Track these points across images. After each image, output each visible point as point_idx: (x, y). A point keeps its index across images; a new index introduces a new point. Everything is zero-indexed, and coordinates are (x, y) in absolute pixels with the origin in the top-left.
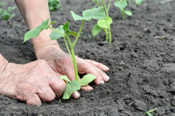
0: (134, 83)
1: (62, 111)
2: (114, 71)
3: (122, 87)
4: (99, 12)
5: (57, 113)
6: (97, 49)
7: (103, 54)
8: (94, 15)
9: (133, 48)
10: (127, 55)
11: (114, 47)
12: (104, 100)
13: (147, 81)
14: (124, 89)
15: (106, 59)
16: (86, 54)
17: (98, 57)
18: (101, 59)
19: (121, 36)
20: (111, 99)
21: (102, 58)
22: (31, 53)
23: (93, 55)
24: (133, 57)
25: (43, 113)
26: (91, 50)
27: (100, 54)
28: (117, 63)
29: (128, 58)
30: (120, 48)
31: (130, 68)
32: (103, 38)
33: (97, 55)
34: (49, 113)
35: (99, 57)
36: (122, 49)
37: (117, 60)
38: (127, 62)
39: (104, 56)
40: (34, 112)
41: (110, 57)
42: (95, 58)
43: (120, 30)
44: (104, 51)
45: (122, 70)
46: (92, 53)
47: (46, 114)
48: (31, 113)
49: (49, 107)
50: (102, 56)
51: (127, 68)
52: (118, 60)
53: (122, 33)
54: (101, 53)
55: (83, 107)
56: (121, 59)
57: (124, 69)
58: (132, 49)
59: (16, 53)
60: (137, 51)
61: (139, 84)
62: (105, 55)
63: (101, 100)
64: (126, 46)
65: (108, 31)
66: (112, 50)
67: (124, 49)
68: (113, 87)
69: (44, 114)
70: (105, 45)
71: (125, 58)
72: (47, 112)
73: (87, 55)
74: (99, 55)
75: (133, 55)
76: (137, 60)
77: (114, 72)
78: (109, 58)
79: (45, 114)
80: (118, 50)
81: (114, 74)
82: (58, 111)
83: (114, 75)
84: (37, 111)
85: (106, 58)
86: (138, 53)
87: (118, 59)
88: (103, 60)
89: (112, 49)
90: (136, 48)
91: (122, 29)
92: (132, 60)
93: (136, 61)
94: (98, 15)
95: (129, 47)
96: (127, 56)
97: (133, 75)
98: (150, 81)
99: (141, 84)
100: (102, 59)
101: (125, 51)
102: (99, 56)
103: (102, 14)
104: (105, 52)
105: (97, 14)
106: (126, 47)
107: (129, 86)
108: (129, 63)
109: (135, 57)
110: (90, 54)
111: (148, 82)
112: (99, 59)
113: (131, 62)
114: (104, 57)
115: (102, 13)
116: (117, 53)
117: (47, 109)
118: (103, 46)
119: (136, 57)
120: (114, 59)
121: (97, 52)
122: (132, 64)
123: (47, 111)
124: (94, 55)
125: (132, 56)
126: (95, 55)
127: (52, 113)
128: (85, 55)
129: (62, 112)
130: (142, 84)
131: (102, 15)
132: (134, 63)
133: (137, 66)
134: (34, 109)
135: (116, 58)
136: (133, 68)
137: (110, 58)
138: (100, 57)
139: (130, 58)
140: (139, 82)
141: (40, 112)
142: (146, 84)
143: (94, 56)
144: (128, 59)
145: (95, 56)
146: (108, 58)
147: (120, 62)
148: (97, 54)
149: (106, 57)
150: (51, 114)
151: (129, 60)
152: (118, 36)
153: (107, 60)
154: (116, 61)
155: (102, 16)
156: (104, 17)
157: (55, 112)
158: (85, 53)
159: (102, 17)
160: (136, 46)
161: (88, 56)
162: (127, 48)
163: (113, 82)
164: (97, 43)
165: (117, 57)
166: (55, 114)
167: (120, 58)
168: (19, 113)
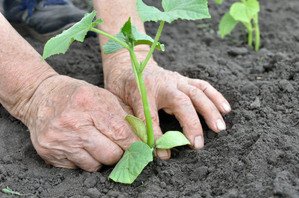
0: (260, 160)
3: (233, 165)
4: (195, 3)
8: (184, 9)
9: (286, 70)
10: (272, 86)
11: (255, 64)
13: (287, 161)
14: (236, 171)
19: (280, 36)
22: (93, 65)
24: (284, 91)
29: (271, 92)
30: (264, 67)
31: (268, 117)
36: (267, 70)
38: (269, 100)
41: (236, 88)
43: (283, 21)
44: (231, 70)
45: (250, 121)
51: (263, 117)
52: (251, 96)
53: (285, 30)
56: (258, 92)
57: (255, 119)
58: (285, 72)
59: (64, 65)
60: (294, 78)
61: (269, 163)
64: (276, 65)
65: (253, 25)
67: (271, 70)
70: (240, 57)
71: (266, 93)
73: (202, 76)
75: (283, 87)
76: (290, 98)
80: (258, 72)
86: (296, 83)
87: (251, 94)
89: (250, 67)
90: (293, 72)
91: (288, 20)
92: (280, 97)
93: (288, 99)
94: (192, 10)
95: (281, 67)
96: (269, 88)
97: (264, 141)
98: (294, 161)
99: (273, 165)
101: (271, 76)
103: (201, 7)
105: (192, 6)
106: (275, 67)
107: (249, 165)
108: (273, 102)
109: (286, 92)
111: (289, 162)
113: (276, 102)
115: (202, 5)
118: (235, 59)
119: (289, 90)
120: (242, 92)
122: (279, 107)
125: (281, 89)
130: (276, 164)
131: (201, 9)
132: (283, 103)
133: (287, 111)
135: (247, 90)
136: (278, 117)
139: (276, 93)
140: (272, 159)
142: (284, 167)
144: (272, 94)
147: (254, 100)
151: (274, 98)
154: (247, 96)
155: (202, 13)
156: (205, 14)
159: (200, 14)
160: (295, 66)
162: (277, 68)
163: (221, 150)
165: (250, 89)
167: (254, 91)
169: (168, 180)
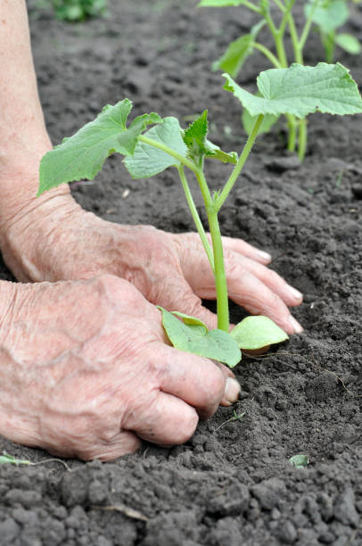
1: (192, 482)
2: (346, 291)
4: (331, 86)
5: (175, 490)
6: (269, 191)
7: (298, 216)
11: (328, 185)
12: (329, 412)
15: (313, 237)
16: (237, 213)
17: (279, 228)
18: (292, 234)
19: (336, 134)
20: (355, 411)
21: (296, 232)
23: (260, 218)
25: (126, 495)
26: (253, 196)
27: (285, 214)
28: (351, 256)
30: (353, 191)
32: (276, 140)
33: (276, 219)
34: (149, 497)
35: (284, 228)
36: (359, 195)
37: (350, 242)
39: (303, 225)
40: (91, 493)
41: (324, 230)
42: (270, 230)
44: (294, 198)
46: (258, 212)
47: (138, 499)
48: (80, 498)
49: (146, 468)
50: (294, 222)
52: (354, 243)
54: (287, 209)
55: (256, 446)
62: (304, 220)
63: (317, 413)
66: (320, 195)
68: (356, 359)
69: (129, 500)
70: (292, 173)
72: (138, 492)
73: (242, 216)
74: (283, 217)
77: (349, 295)
78: (323, 233)
79: (133, 499)
80: (344, 199)
81: (350, 300)
82: (178, 485)
83: (351, 304)
84: (104, 491)
85: (309, 232)
87: (356, 240)
88: (299, 241)
89: (321, 191)
100: (294, 237)
102: (281, 222)
103: (345, 93)
104: (300, 204)
105: (327, 90)
110: (252, 213)
112: (283, 233)
114: (303, 230)
115: (347, 90)
116: (342, 209)
117: (139, 478)
118: (285, 175)
120: (339, 238)
121: (276, 207)
123: (138, 488)
124: (265, 218)
126: (270, 218)
127: (161, 494)
128: (232, 216)
129: (193, 488)
134: (92, 480)
135: (348, 234)
137: (327, 235)
138: (289, 228)
141: (113, 490)
143: (264, 221)
145: (270, 223)
146: (316, 231)
148: (277, 214)
149: (311, 228)
150: (155, 499)
152: (327, 133)
153: (313, 241)
154: (348, 245)
157: (168, 489)
158: (232, 208)
161: (243, 223)
164: (259, 159)
165: (351, 231)
166: (172, 497)
168: (34, 496)
169: (273, 403)
